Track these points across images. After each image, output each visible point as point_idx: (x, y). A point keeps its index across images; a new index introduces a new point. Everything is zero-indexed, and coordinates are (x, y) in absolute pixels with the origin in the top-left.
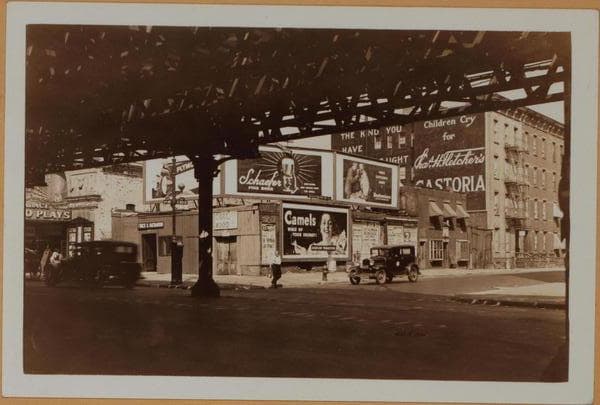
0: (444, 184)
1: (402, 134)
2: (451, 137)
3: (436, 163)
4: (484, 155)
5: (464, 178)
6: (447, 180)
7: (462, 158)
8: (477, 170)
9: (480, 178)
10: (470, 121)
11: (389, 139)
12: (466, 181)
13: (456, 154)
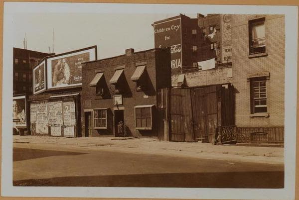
2: (168, 38)
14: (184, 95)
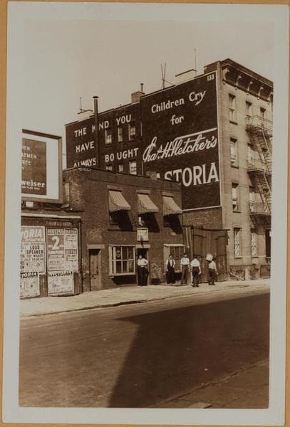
0: (173, 177)
1: (132, 124)
2: (180, 120)
3: (165, 153)
4: (216, 137)
5: (195, 168)
6: (177, 172)
7: (192, 144)
8: (209, 157)
9: (213, 166)
10: (199, 97)
11: (119, 131)
12: (198, 171)
13: (185, 140)
14: (204, 236)
